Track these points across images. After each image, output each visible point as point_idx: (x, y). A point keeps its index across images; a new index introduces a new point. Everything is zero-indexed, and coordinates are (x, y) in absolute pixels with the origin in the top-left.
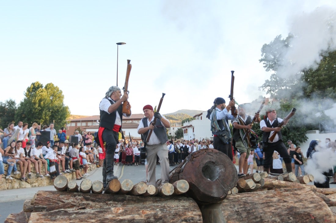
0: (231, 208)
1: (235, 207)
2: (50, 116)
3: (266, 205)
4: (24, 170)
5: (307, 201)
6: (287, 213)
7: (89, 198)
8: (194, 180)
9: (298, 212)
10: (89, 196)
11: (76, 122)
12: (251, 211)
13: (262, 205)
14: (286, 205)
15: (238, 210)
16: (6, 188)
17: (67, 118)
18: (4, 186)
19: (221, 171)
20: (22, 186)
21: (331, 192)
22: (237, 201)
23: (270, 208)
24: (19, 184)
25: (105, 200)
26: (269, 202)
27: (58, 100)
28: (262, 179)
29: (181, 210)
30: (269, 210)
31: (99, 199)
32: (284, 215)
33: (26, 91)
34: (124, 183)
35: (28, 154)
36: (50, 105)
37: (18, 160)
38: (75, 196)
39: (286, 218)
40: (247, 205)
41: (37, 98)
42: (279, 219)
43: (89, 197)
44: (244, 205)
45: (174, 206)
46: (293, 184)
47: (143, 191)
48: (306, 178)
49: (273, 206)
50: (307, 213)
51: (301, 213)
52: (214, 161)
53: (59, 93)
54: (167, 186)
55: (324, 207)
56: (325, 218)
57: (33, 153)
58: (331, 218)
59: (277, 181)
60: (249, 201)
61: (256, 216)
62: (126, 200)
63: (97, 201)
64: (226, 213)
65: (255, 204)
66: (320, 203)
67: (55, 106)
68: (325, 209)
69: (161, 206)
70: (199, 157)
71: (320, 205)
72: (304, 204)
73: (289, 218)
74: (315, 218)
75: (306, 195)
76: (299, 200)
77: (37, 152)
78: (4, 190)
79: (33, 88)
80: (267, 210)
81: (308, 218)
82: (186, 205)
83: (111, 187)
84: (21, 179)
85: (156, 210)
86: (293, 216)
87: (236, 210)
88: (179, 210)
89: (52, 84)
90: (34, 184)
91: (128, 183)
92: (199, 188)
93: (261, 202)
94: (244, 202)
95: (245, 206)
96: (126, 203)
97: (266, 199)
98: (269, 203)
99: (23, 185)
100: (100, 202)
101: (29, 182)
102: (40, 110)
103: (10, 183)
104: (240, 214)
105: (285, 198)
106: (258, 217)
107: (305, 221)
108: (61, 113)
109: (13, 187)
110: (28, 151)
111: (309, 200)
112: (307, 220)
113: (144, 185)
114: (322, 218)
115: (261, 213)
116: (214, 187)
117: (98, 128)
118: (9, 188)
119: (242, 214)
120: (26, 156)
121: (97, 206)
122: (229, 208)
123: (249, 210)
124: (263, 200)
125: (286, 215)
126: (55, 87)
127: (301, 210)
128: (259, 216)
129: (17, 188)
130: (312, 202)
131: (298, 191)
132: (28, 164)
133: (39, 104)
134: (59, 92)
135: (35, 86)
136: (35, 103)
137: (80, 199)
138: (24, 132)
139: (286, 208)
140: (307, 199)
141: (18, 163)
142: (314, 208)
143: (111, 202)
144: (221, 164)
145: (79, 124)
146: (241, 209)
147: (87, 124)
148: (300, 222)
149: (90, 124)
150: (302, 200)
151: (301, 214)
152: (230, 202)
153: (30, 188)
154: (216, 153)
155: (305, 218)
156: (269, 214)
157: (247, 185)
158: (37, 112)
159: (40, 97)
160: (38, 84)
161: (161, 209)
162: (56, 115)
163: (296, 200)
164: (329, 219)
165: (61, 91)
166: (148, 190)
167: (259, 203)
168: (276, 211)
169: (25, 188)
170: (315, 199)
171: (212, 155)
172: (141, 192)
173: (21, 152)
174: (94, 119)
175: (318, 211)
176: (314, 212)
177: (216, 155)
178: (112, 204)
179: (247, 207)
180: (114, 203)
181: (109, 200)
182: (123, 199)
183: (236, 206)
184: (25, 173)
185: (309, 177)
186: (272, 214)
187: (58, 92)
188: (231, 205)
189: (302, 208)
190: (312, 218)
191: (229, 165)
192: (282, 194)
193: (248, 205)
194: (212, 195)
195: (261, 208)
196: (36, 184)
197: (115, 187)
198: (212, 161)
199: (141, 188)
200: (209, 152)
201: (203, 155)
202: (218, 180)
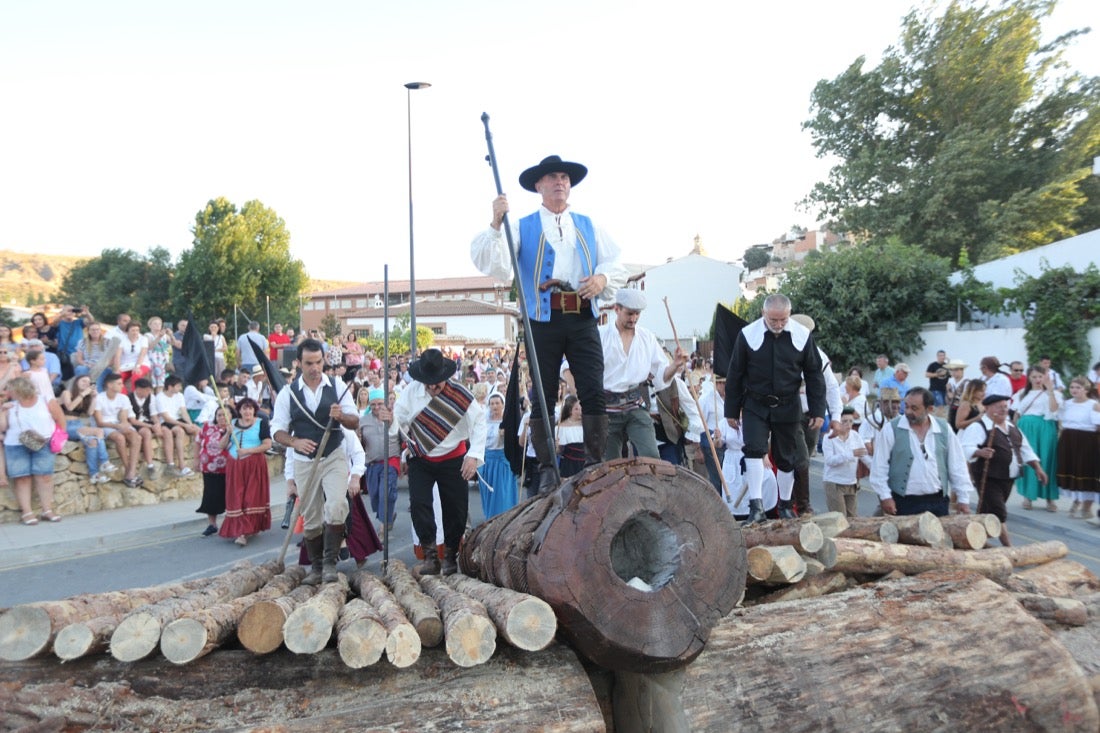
0: (718, 689)
1: (735, 685)
2: (258, 287)
3: (850, 667)
4: (130, 458)
5: (994, 641)
6: (929, 699)
7: (154, 684)
8: (578, 596)
9: (967, 689)
10: (158, 674)
11: (328, 298)
12: (795, 700)
13: (835, 668)
14: (921, 663)
15: (747, 698)
16: (81, 508)
17: (300, 292)
18: (75, 503)
19: (686, 547)
20: (131, 500)
21: (1041, 559)
22: (743, 658)
23: (865, 682)
24: (120, 496)
25: (225, 688)
26: (860, 650)
27: (275, 243)
28: (826, 541)
29: (524, 717)
30: (861, 690)
31: (200, 683)
32: (919, 707)
33: (194, 223)
34: (292, 623)
35: (142, 410)
36: (258, 258)
37: (110, 431)
38: (91, 683)
39: (922, 718)
40: (780, 675)
41: (222, 242)
42: (899, 723)
43: (156, 679)
44: (766, 672)
45: (496, 701)
46: (935, 556)
47: (369, 658)
48: (976, 531)
49: (875, 670)
50: (998, 694)
51: (979, 692)
52: (659, 512)
53: (277, 227)
54: (470, 628)
55: (1059, 665)
56: (1062, 708)
57: (157, 409)
58: (1086, 708)
59: (878, 545)
60: (788, 654)
61: (815, 718)
62: (311, 679)
63: (191, 696)
64: (701, 716)
65: (810, 666)
66: (1044, 647)
67: (268, 261)
68: (1064, 670)
69: (445, 706)
70: (600, 495)
71: (1045, 654)
72: (988, 654)
73: (934, 717)
74: (1029, 711)
75: (988, 610)
76: (969, 634)
77: (169, 404)
78: (76, 514)
79: (213, 214)
80: (852, 688)
81: (1003, 714)
82: (545, 691)
83: (247, 634)
84: (126, 482)
85: (421, 726)
86: (948, 709)
87: (737, 700)
88: (516, 717)
89: (260, 203)
90: (167, 494)
91: (309, 624)
92: (599, 627)
93: (833, 657)
94: (768, 660)
95: (771, 678)
96: (312, 690)
97: (849, 638)
98: (861, 655)
99: (132, 498)
100: (199, 698)
101: (152, 489)
102: (230, 272)
103: (94, 493)
104: (756, 715)
105: (915, 631)
106: (822, 723)
107: (991, 725)
108: (284, 279)
109: (102, 504)
110: (141, 402)
111: (1002, 636)
112: (1002, 721)
113: (371, 633)
114: (1053, 708)
115: (834, 705)
116: (657, 616)
117: (381, 317)
118: (91, 507)
119: (760, 716)
120: (137, 418)
121: (186, 716)
122: (713, 694)
123: (788, 696)
124: (838, 644)
125: (925, 706)
126: (267, 209)
127: (976, 682)
128: (826, 719)
129: (117, 507)
130: (1014, 645)
131: (960, 595)
132: (143, 440)
133: (228, 256)
134: (277, 224)
135: (218, 209)
136: (218, 255)
137: (109, 694)
138: (133, 346)
139: (922, 674)
140: (994, 629)
141: (109, 440)
142: (1023, 669)
143: (246, 694)
144: (684, 521)
145: (334, 305)
146: (758, 695)
147: (354, 304)
148: (975, 728)
149: (361, 304)
150: (979, 639)
151: (980, 697)
152: (716, 662)
153: (154, 505)
154: (669, 476)
155: (994, 713)
156: (861, 705)
157: (776, 569)
158: (224, 277)
159: (230, 238)
160: (224, 203)
161: (444, 719)
162: (273, 283)
163: (956, 636)
164: (1080, 710)
165: (281, 219)
166: (388, 652)
167: (825, 658)
168: (886, 691)
169: (140, 505)
170: (1026, 629)
171: (650, 485)
172: (359, 660)
173: (120, 406)
174: (368, 292)
175: (1037, 681)
176: (1022, 686)
177: (667, 485)
178: (249, 702)
179: (779, 683)
180: (257, 699)
181: (242, 685)
182: (301, 672)
183: (738, 681)
184: (135, 464)
185: (984, 525)
186: (871, 707)
187: (274, 223)
188: (719, 677)
189: (982, 672)
190: (1017, 714)
191: (717, 521)
192: (904, 612)
193: (781, 670)
194: (647, 651)
195: (834, 683)
196: (174, 493)
197: (261, 636)
198: (653, 510)
199: (359, 646)
200: (641, 475)
201: (616, 486)
202: (671, 589)
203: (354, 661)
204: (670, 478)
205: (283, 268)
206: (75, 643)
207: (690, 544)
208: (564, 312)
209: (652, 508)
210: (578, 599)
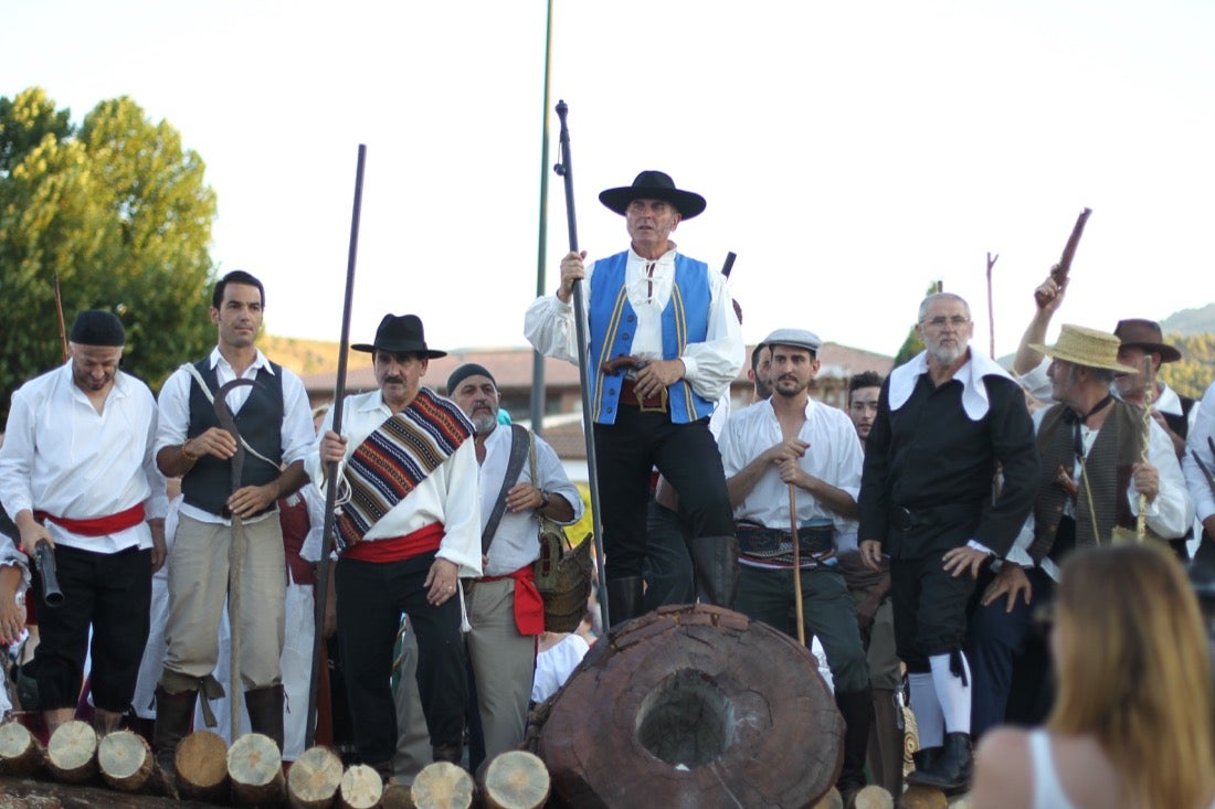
7: (84, 806)
8: (584, 760)
10: (87, 797)
19: (746, 723)
27: (170, 227)
34: (237, 749)
38: (23, 792)
41: (28, 216)
43: (86, 802)
47: (321, 792)
52: (713, 673)
53: (179, 178)
54: (441, 774)
70: (636, 647)
89: (133, 105)
91: (260, 753)
92: (607, 800)
116: (688, 798)
126: (155, 123)
134: (183, 169)
135: (19, 125)
144: (749, 690)
154: (733, 632)
160: (40, 107)
166: (343, 789)
171: (706, 639)
172: (310, 792)
177: (731, 641)
187: (174, 168)
197: (201, 767)
198: (705, 670)
199: (310, 776)
200: (697, 625)
201: (659, 637)
202: (714, 769)
203: (304, 791)
204: (738, 633)
205: (191, 302)
206: (13, 742)
207: (752, 718)
208: (642, 409)
209: (704, 667)
210: (585, 764)
